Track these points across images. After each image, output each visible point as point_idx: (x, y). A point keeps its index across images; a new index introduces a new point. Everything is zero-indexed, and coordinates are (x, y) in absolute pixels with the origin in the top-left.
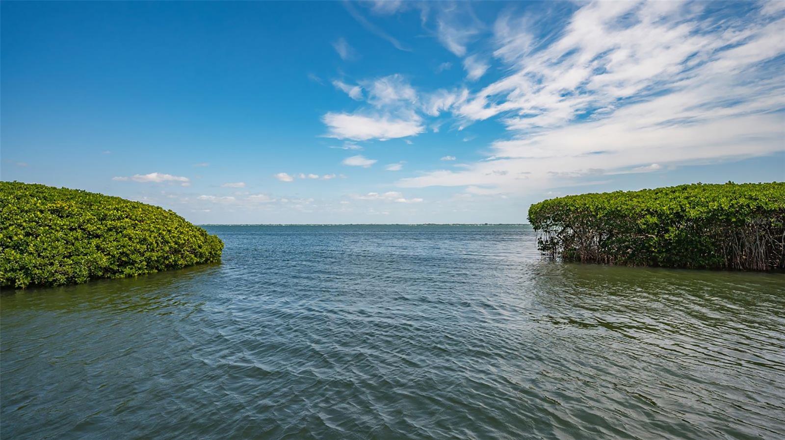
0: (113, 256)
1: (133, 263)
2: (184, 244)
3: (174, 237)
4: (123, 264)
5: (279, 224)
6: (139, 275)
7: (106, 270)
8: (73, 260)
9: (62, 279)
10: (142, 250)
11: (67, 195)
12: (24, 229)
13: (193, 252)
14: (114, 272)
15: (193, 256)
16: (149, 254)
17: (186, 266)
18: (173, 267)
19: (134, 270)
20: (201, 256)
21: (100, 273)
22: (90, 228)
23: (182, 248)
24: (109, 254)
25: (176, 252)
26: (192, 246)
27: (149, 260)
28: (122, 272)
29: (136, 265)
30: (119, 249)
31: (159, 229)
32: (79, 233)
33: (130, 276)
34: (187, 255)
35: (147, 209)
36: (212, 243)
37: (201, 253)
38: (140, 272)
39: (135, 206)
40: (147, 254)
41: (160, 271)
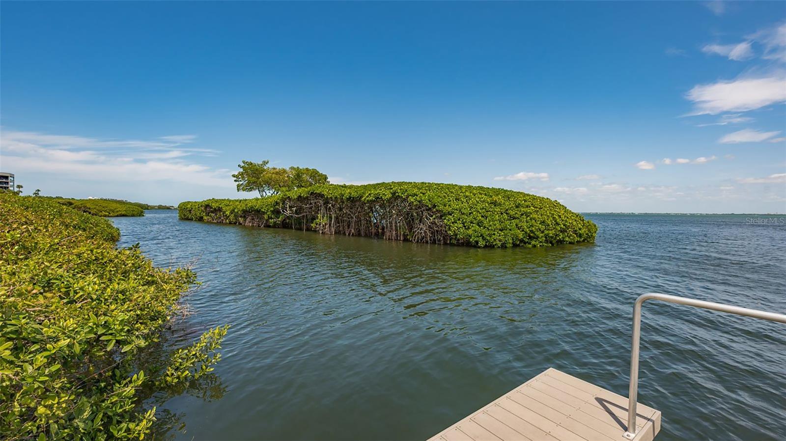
0: (526, 233)
1: (537, 238)
2: (569, 226)
3: (563, 221)
4: (531, 238)
5: (631, 212)
6: (540, 246)
7: (522, 241)
8: (504, 233)
9: (499, 244)
10: (542, 229)
11: (497, 192)
12: (480, 213)
13: (575, 232)
14: (525, 243)
15: (575, 236)
16: (547, 232)
17: (570, 243)
18: (561, 242)
19: (537, 242)
20: (580, 236)
21: (518, 243)
22: (511, 213)
23: (568, 229)
24: (523, 231)
25: (562, 231)
26: (574, 228)
27: (546, 236)
28: (530, 243)
29: (539, 239)
30: (530, 228)
31: (553, 214)
32: (506, 216)
33: (534, 246)
34: (571, 234)
35: (542, 200)
36: (589, 227)
37: (580, 234)
38: (541, 244)
39: (534, 198)
40: (546, 232)
41: (553, 245)
